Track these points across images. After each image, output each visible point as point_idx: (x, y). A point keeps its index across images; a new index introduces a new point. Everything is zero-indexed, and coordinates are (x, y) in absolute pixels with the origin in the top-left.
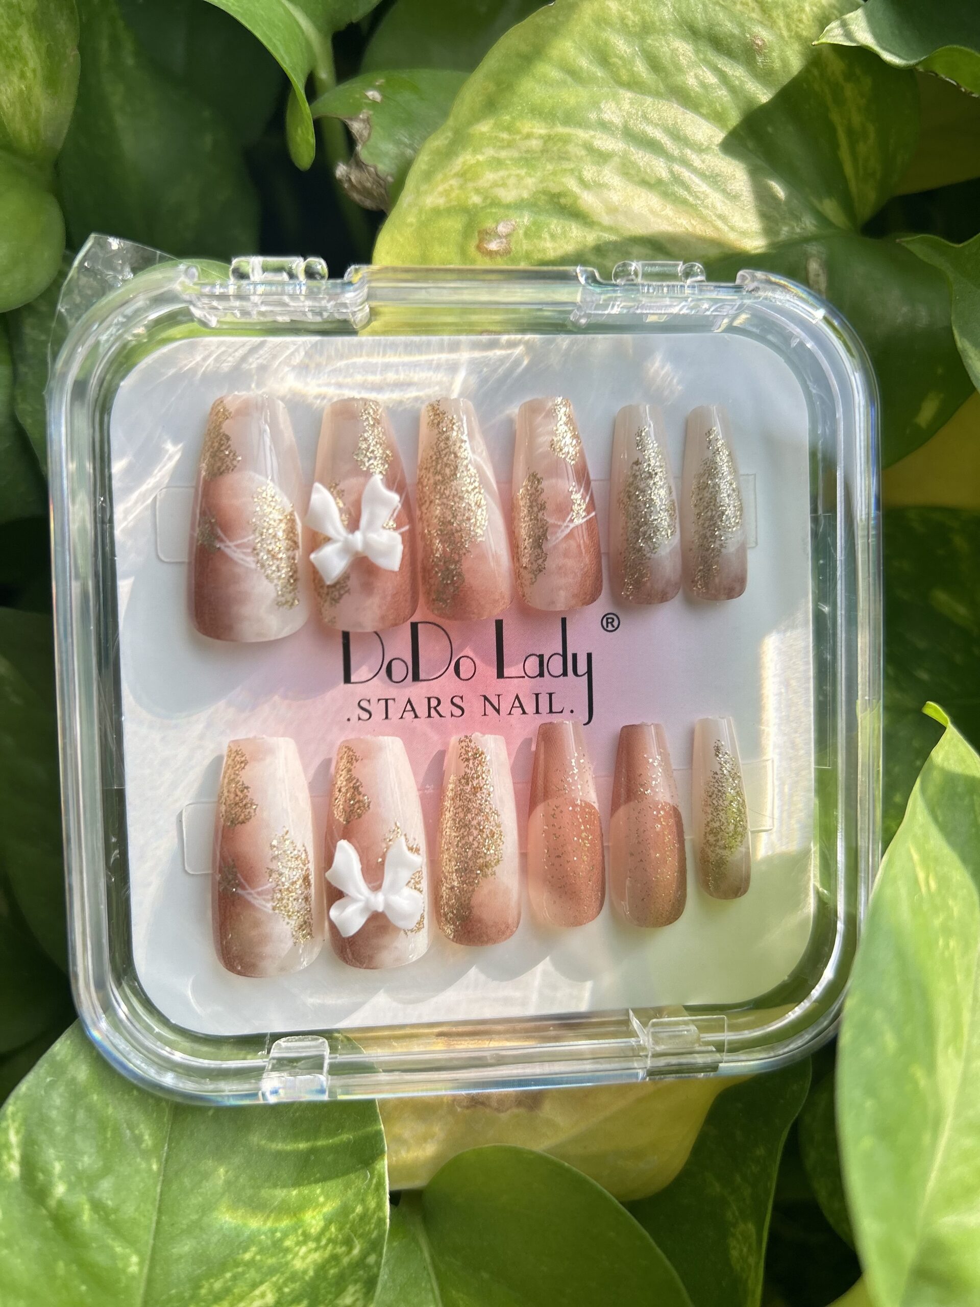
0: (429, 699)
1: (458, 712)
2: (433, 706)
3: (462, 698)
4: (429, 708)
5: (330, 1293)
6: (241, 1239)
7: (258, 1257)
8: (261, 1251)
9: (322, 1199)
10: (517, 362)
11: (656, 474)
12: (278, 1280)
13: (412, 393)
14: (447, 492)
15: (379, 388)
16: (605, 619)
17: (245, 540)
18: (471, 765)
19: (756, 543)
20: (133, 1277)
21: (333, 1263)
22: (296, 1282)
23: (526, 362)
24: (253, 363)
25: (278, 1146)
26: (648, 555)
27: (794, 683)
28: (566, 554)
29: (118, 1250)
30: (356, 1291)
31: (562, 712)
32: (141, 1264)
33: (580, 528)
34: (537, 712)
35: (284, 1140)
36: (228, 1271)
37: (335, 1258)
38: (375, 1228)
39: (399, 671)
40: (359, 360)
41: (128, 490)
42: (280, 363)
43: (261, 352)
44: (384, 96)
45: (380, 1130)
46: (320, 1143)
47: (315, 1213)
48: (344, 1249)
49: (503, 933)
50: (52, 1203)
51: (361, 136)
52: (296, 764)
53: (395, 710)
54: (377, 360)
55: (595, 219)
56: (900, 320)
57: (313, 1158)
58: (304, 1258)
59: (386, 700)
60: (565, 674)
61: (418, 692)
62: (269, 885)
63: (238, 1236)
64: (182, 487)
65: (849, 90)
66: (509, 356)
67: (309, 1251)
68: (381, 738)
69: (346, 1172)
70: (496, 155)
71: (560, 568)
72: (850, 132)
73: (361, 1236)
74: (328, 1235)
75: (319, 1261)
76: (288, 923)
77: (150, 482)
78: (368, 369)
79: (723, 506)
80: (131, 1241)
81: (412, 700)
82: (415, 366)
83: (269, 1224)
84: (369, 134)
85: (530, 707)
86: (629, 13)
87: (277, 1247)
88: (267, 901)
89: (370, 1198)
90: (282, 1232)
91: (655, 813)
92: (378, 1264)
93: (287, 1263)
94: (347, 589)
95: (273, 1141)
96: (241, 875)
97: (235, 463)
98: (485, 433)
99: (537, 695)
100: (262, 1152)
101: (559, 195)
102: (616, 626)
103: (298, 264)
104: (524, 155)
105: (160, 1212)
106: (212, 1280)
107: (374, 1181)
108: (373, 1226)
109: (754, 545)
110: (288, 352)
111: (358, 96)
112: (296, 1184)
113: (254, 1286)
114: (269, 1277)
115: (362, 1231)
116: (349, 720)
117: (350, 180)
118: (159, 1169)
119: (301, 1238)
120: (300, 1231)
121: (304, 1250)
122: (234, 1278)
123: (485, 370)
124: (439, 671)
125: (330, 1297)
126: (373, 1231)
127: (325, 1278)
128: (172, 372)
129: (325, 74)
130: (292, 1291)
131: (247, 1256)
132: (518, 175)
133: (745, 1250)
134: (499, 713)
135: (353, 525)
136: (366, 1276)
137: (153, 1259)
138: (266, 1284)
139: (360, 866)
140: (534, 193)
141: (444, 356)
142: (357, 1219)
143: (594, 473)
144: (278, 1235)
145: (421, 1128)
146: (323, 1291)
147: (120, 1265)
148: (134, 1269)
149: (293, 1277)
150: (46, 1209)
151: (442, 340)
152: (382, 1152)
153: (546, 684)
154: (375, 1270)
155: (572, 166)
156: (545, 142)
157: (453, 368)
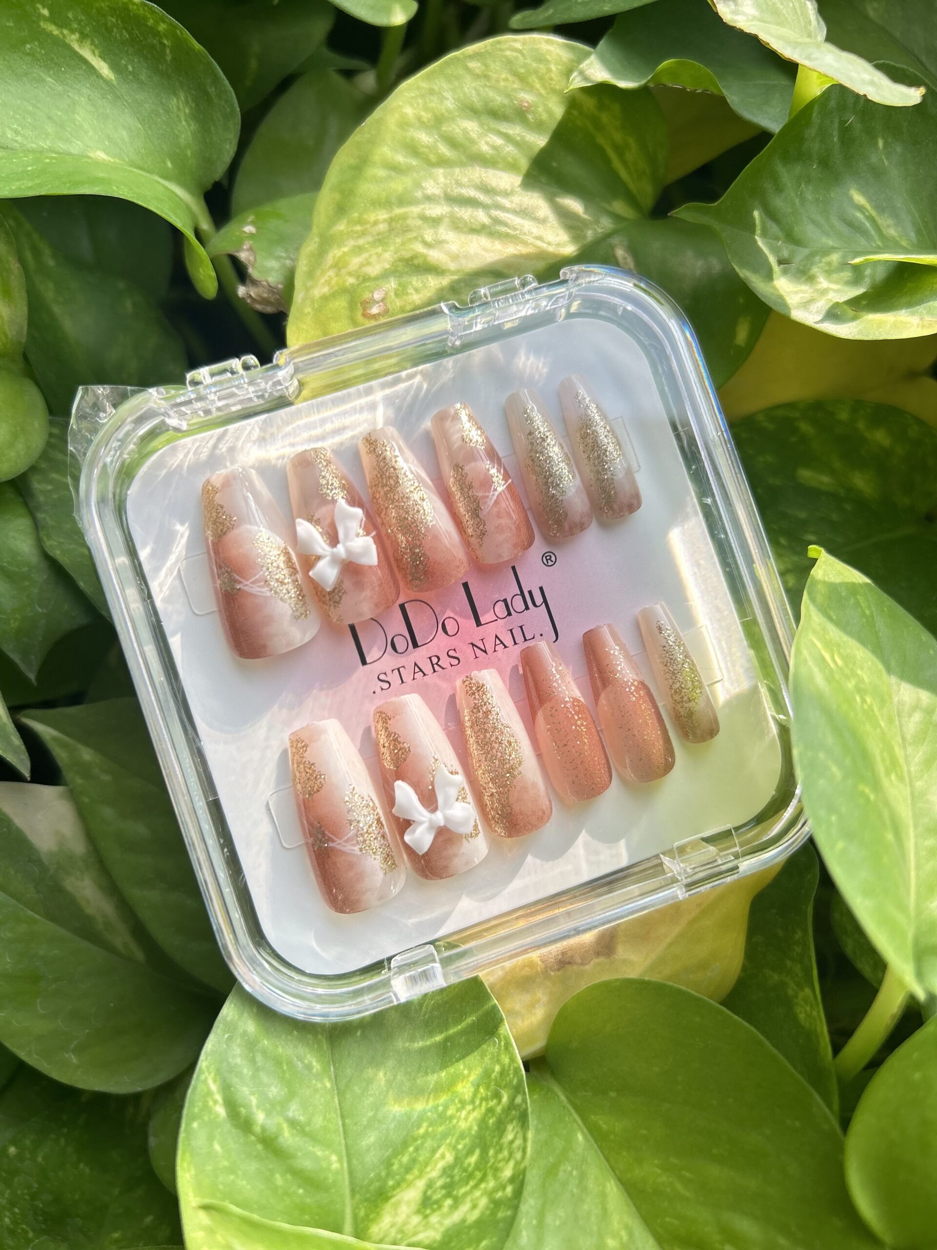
0: (430, 658)
1: (455, 662)
2: (435, 663)
3: (455, 650)
4: (433, 665)
5: (494, 1137)
6: (413, 1120)
7: (430, 1129)
8: (431, 1124)
9: (466, 1072)
10: (419, 388)
11: (547, 437)
12: (451, 1141)
13: (348, 435)
14: (396, 497)
15: (322, 438)
16: (544, 558)
17: (257, 576)
18: (477, 697)
19: (640, 467)
20: (337, 1172)
21: (490, 1115)
22: (465, 1138)
23: (425, 386)
24: (223, 448)
25: (420, 1044)
26: (560, 498)
27: (702, 562)
28: (499, 516)
29: (319, 1153)
30: (514, 1128)
31: (534, 638)
32: (340, 1160)
33: (503, 494)
34: (515, 643)
35: (422, 1038)
36: (410, 1146)
37: (490, 1111)
38: (514, 1076)
39: (401, 644)
40: (301, 422)
41: (157, 569)
42: (243, 442)
43: (226, 438)
44: (257, 228)
45: (495, 1005)
46: (451, 1031)
47: (464, 1083)
48: (495, 1101)
49: (542, 818)
50: (257, 1129)
51: (249, 261)
52: (345, 738)
53: (407, 675)
54: (315, 417)
55: (444, 268)
56: (698, 272)
57: (449, 1044)
58: (466, 1119)
59: (398, 669)
60: (527, 608)
61: (420, 655)
62: (352, 832)
63: (409, 1118)
64: (199, 555)
65: (605, 118)
66: (411, 386)
67: (469, 1113)
68: (402, 697)
69: (478, 1046)
70: (357, 244)
71: (498, 527)
72: (617, 149)
73: (505, 1087)
74: (479, 1096)
75: (479, 1117)
76: (375, 859)
77: (172, 558)
78: (309, 427)
79: (604, 445)
80: (328, 1145)
81: (417, 663)
82: (345, 413)
83: (431, 1104)
84: (255, 258)
85: (508, 641)
86: (423, 113)
87: (443, 1117)
88: (354, 845)
89: (503, 1056)
90: (442, 1105)
91: (627, 690)
92: (524, 1101)
93: (454, 1127)
94: (343, 591)
95: (414, 1042)
96: (329, 832)
97: (232, 523)
98: (411, 448)
99: (511, 630)
100: (408, 1052)
101: (412, 258)
102: (554, 560)
103: (235, 363)
104: (377, 238)
105: (343, 1117)
106: (399, 1157)
107: (503, 1043)
108: (512, 1076)
109: (638, 469)
110: (247, 432)
111: (238, 233)
112: (443, 1067)
113: (434, 1151)
114: (443, 1141)
115: (504, 1083)
116: (374, 693)
117: (250, 296)
118: (332, 1086)
119: (459, 1105)
120: (457, 1101)
121: (464, 1113)
122: (417, 1149)
123: (397, 401)
124: (431, 634)
125: (495, 1140)
126: (513, 1079)
127: (487, 1128)
128: (164, 472)
129: (206, 225)
130: (465, 1146)
131: (422, 1131)
132: (377, 254)
133: (808, 1009)
134: (486, 653)
135: (334, 540)
136: (518, 1113)
137: (348, 1155)
138: (443, 1146)
139: (417, 797)
140: (393, 263)
141: (364, 401)
142: (499, 1075)
143: (501, 451)
144: (441, 1108)
145: (526, 998)
146: (488, 1138)
147: (325, 1165)
148: (335, 1166)
149: (462, 1136)
150: (254, 1135)
151: (358, 389)
152: (502, 1020)
153: (516, 620)
154: (524, 1106)
155: (415, 234)
156: (390, 224)
157: (373, 407)
